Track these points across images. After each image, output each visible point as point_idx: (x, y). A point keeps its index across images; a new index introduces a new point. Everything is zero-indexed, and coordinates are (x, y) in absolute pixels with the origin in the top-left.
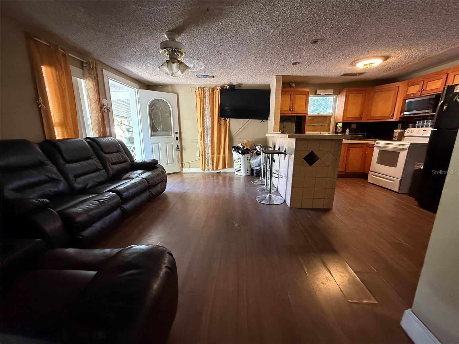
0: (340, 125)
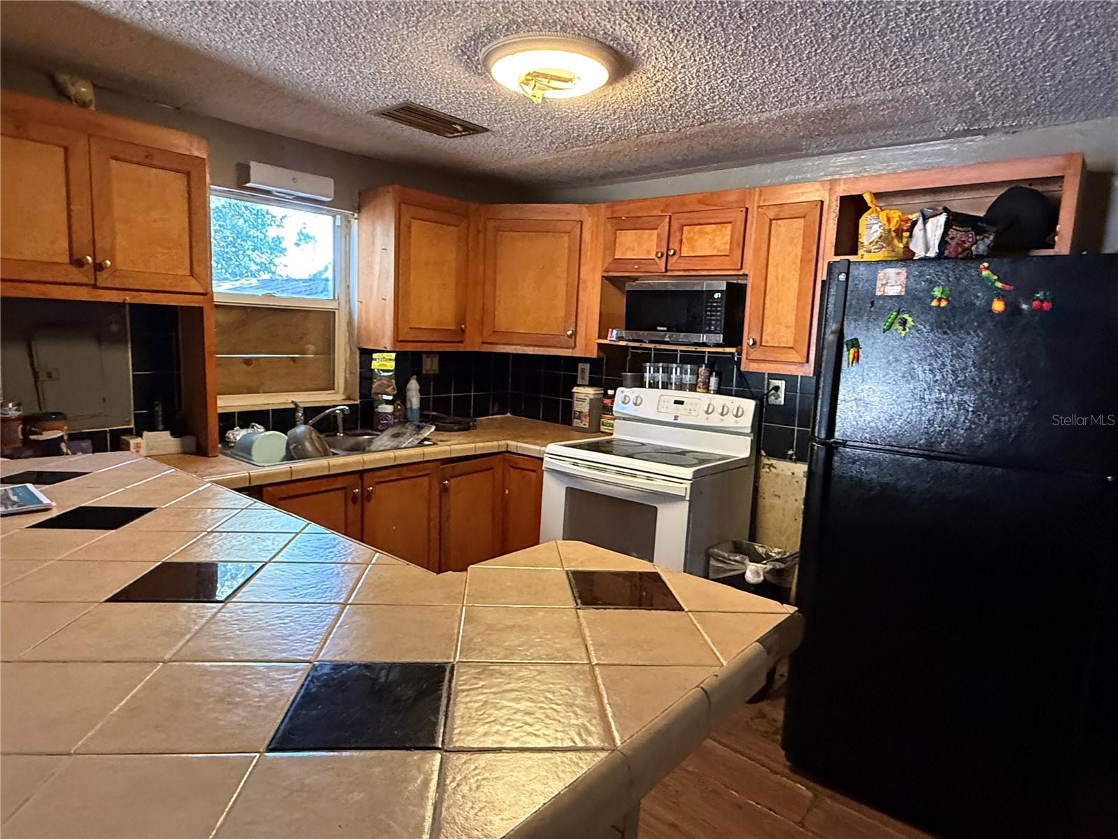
0: (384, 363)
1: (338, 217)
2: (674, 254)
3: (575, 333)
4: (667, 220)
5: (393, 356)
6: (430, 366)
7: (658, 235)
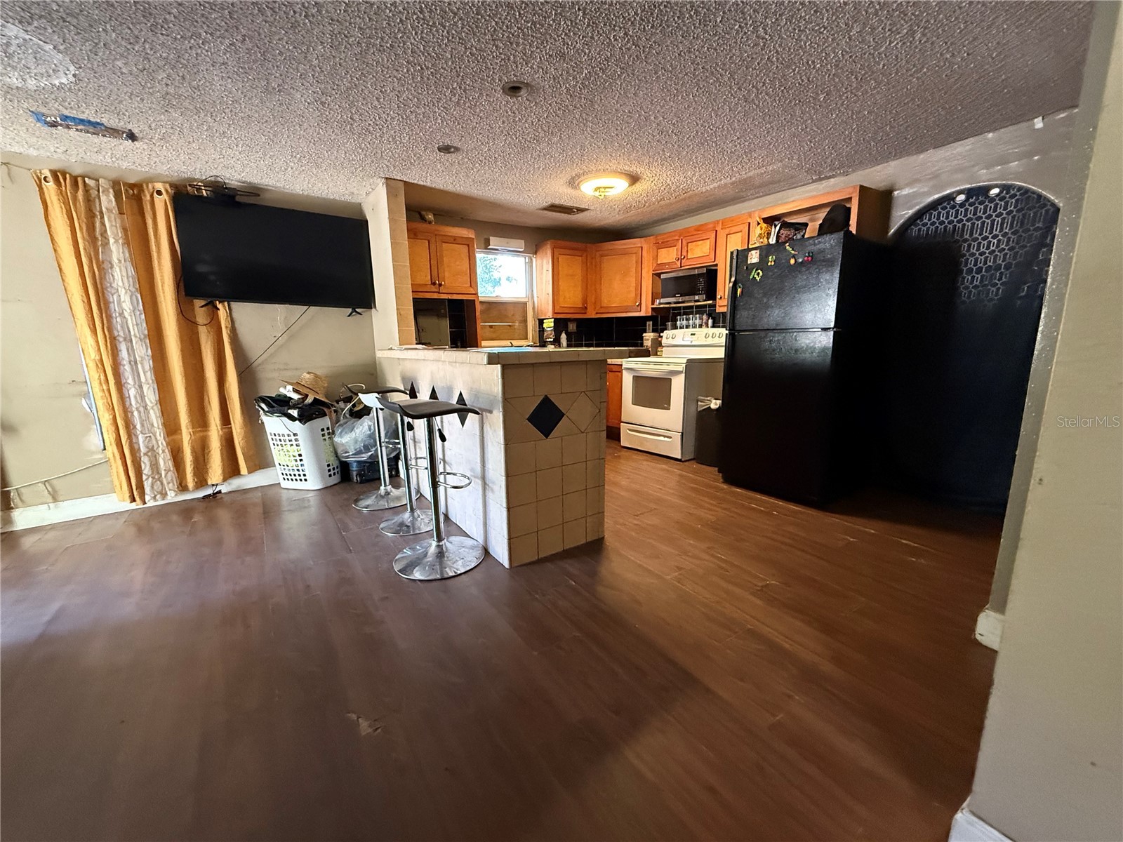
0: (549, 324)
1: (527, 258)
2: (684, 257)
3: (640, 304)
4: (680, 241)
5: (553, 320)
6: (572, 327)
7: (677, 249)
